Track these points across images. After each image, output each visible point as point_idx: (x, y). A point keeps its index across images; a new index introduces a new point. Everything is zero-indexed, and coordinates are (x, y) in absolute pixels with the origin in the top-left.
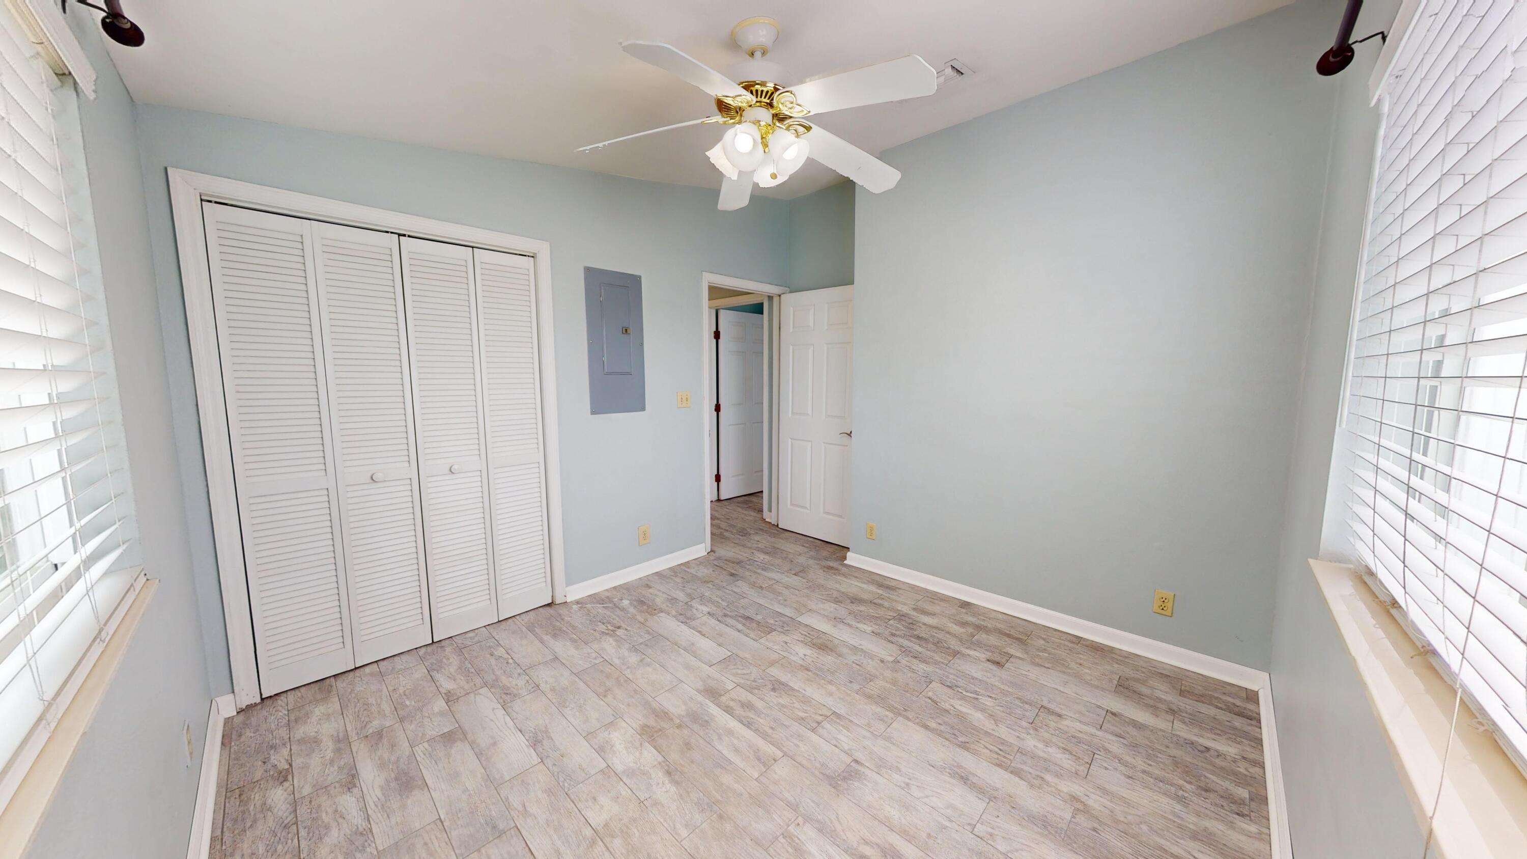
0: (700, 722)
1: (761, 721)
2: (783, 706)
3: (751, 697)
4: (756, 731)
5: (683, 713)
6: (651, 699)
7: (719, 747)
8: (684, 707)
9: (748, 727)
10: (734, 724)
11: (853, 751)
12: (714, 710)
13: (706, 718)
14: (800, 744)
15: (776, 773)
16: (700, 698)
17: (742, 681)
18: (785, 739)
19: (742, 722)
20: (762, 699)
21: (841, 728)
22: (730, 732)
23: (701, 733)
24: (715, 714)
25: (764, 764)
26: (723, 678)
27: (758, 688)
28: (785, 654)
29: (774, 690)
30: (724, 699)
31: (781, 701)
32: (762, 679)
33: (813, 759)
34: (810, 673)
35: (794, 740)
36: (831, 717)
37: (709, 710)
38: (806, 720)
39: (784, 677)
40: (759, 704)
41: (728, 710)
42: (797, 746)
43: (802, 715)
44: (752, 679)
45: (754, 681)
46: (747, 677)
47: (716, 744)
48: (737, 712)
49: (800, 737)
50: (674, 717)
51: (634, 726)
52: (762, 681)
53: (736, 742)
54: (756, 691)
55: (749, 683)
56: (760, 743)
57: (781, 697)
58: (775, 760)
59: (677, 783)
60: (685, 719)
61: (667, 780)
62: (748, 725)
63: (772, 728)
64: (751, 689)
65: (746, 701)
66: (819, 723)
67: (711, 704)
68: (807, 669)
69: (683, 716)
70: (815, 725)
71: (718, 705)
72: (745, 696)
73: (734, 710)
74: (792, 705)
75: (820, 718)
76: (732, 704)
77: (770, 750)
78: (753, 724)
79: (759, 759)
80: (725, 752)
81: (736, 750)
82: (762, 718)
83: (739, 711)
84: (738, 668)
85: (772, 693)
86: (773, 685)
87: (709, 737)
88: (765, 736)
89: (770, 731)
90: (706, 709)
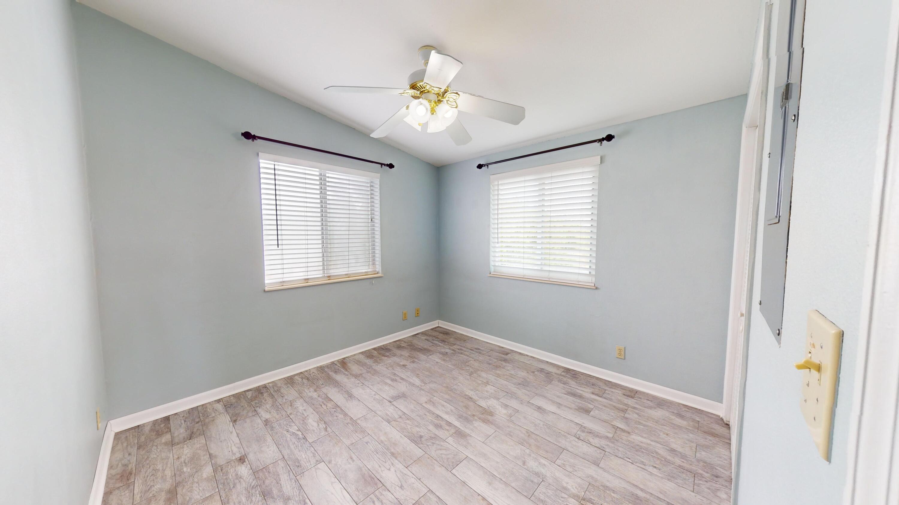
0: (463, 417)
1: (431, 418)
2: (417, 426)
3: (437, 432)
4: (434, 414)
5: (474, 422)
6: (498, 430)
7: (451, 407)
8: (475, 425)
9: (438, 415)
10: (445, 417)
11: (390, 405)
12: (457, 423)
13: (460, 419)
14: (414, 408)
15: (426, 398)
16: (468, 431)
17: (442, 443)
18: (420, 410)
19: (441, 417)
20: (429, 430)
21: (390, 415)
22: (447, 413)
23: (461, 412)
24: (457, 422)
25: (431, 401)
26: (455, 446)
27: (431, 438)
28: (406, 471)
29: (421, 437)
30: (453, 431)
31: (418, 429)
32: (428, 445)
33: (409, 403)
34: (393, 450)
35: (416, 409)
36: (392, 420)
37: (460, 424)
38: (406, 418)
39: (411, 447)
40: (431, 427)
41: (449, 424)
42: (415, 407)
43: (408, 422)
44: (434, 445)
45: (433, 443)
46: (439, 447)
47: (453, 408)
48: (444, 423)
49: (412, 411)
50: (478, 420)
51: (497, 416)
52: (428, 444)
53: (444, 409)
54: (433, 436)
55: (437, 442)
56: (432, 408)
57: (418, 432)
58: (426, 402)
59: (466, 395)
60: (472, 419)
61: (470, 396)
62: (438, 416)
63: (425, 415)
64: (435, 437)
65: (439, 429)
66: (400, 417)
67: (460, 427)
68: (393, 454)
69: (473, 420)
70: (403, 416)
71: (456, 427)
72: (441, 433)
73: (446, 424)
74: (412, 427)
75: (399, 420)
76: (447, 428)
77: (428, 406)
78: (435, 416)
79: (433, 403)
80: (448, 405)
81: (443, 406)
82: (431, 420)
83: (443, 423)
84: (445, 455)
85: (423, 434)
86: (421, 440)
87: (457, 411)
88: (430, 411)
89: (427, 413)
90: (462, 424)
